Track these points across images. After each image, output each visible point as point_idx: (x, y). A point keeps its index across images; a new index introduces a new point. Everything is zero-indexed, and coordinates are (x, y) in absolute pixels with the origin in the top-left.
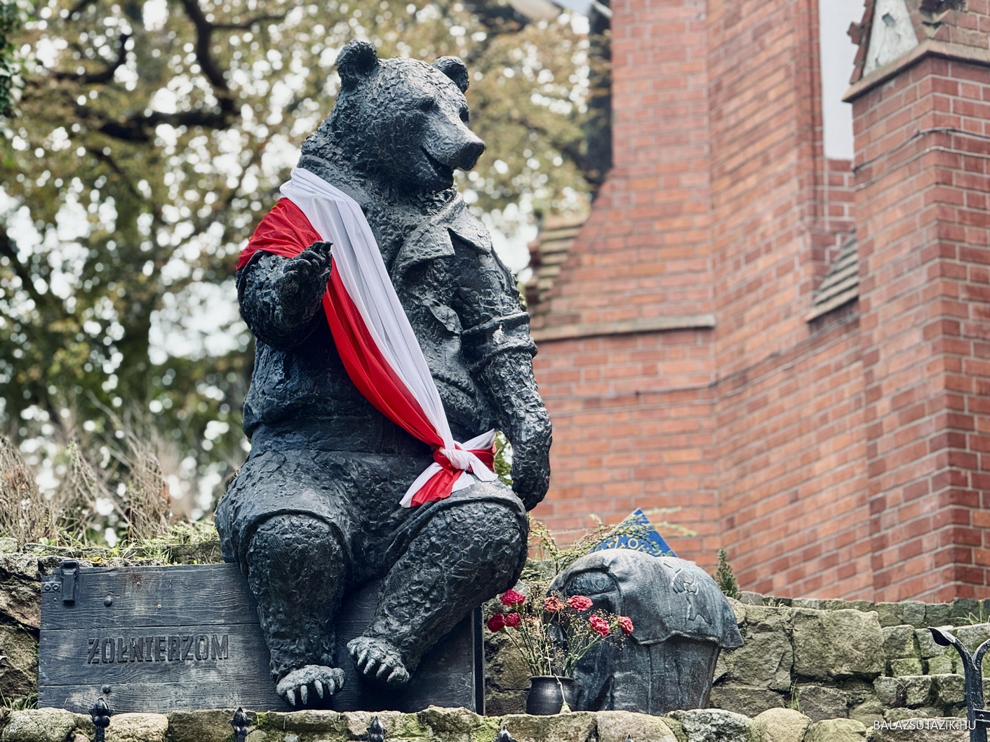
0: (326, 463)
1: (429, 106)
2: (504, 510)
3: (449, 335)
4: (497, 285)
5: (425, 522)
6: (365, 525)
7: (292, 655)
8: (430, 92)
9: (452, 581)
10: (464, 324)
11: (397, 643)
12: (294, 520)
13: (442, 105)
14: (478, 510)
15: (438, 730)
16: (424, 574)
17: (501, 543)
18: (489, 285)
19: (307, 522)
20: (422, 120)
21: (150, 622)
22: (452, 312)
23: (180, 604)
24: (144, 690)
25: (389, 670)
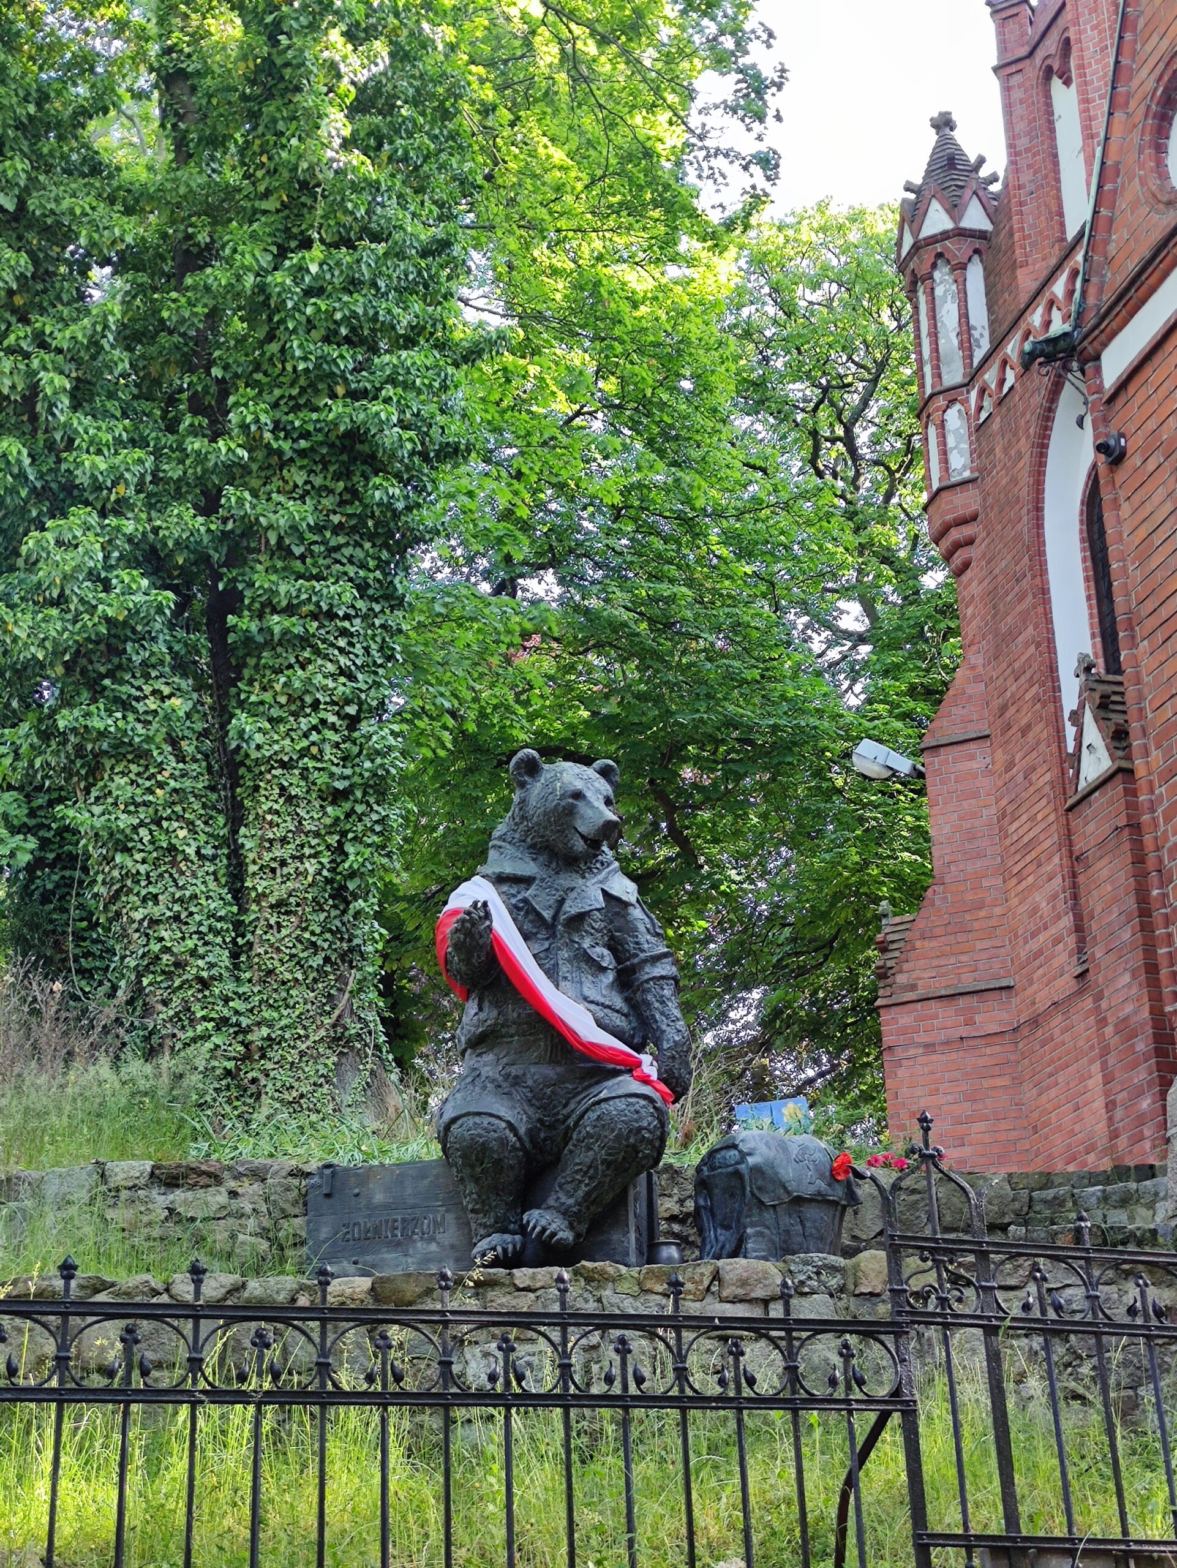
0: (508, 1075)
1: (578, 795)
2: (643, 1102)
3: (604, 970)
4: (642, 928)
5: (582, 1116)
6: (540, 1120)
7: (485, 1226)
8: (579, 785)
9: (603, 1162)
10: (619, 960)
11: (565, 1213)
12: (477, 1119)
13: (588, 794)
14: (621, 1104)
15: (589, 1280)
16: (584, 1157)
17: (640, 1129)
18: (636, 929)
19: (486, 1120)
20: (573, 806)
21: (386, 1207)
22: (606, 952)
23: (409, 1191)
24: (383, 1260)
25: (553, 1234)
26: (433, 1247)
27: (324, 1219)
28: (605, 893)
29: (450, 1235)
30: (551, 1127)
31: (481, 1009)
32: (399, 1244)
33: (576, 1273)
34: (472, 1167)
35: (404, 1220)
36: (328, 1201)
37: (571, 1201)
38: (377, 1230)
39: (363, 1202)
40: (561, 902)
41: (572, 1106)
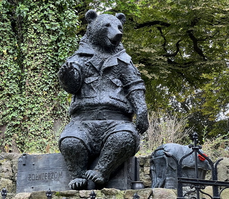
0: (83, 124)
1: (108, 25)
2: (128, 133)
3: (118, 87)
4: (132, 72)
6: (93, 140)
7: (74, 176)
8: (109, 22)
9: (114, 154)
10: (124, 84)
12: (70, 139)
13: (112, 25)
14: (120, 134)
15: (106, 194)
16: (108, 152)
17: (127, 142)
18: (130, 73)
19: (73, 139)
20: (107, 29)
21: (44, 169)
22: (119, 81)
23: (51, 164)
24: (42, 187)
25: (95, 178)
26: (58, 183)
27: (23, 173)
28: (119, 60)
29: (63, 179)
30: (98, 142)
31: (74, 101)
32: (47, 181)
33: (102, 192)
34: (68, 155)
35: (49, 173)
36: (25, 167)
37: (103, 167)
38: (40, 177)
39: (35, 167)
40: (102, 63)
41: (105, 134)
